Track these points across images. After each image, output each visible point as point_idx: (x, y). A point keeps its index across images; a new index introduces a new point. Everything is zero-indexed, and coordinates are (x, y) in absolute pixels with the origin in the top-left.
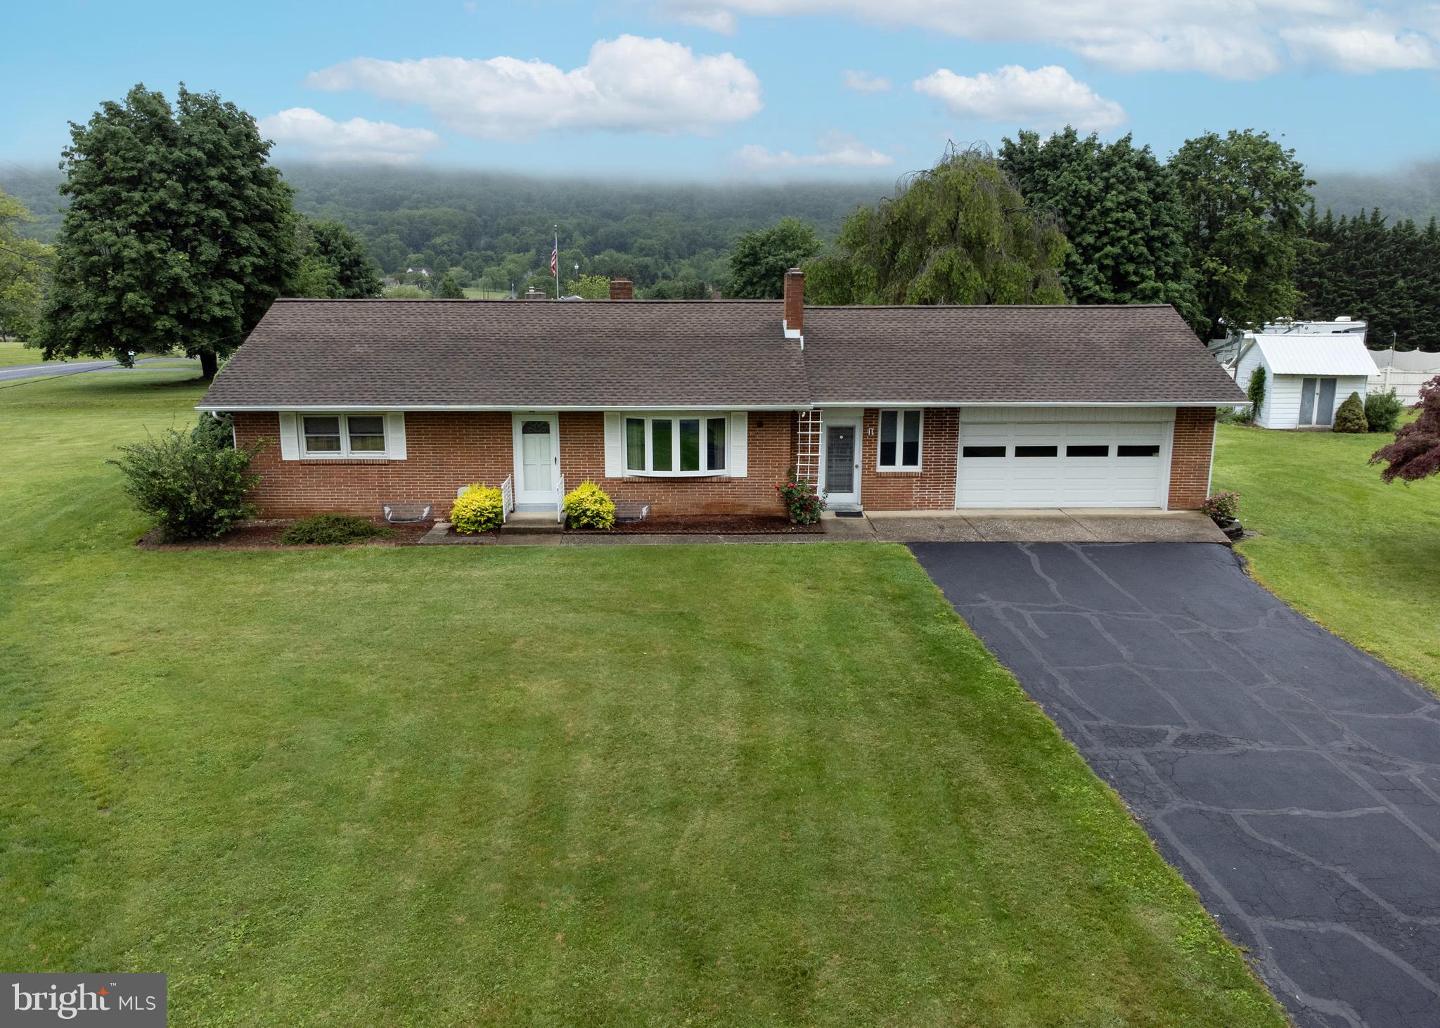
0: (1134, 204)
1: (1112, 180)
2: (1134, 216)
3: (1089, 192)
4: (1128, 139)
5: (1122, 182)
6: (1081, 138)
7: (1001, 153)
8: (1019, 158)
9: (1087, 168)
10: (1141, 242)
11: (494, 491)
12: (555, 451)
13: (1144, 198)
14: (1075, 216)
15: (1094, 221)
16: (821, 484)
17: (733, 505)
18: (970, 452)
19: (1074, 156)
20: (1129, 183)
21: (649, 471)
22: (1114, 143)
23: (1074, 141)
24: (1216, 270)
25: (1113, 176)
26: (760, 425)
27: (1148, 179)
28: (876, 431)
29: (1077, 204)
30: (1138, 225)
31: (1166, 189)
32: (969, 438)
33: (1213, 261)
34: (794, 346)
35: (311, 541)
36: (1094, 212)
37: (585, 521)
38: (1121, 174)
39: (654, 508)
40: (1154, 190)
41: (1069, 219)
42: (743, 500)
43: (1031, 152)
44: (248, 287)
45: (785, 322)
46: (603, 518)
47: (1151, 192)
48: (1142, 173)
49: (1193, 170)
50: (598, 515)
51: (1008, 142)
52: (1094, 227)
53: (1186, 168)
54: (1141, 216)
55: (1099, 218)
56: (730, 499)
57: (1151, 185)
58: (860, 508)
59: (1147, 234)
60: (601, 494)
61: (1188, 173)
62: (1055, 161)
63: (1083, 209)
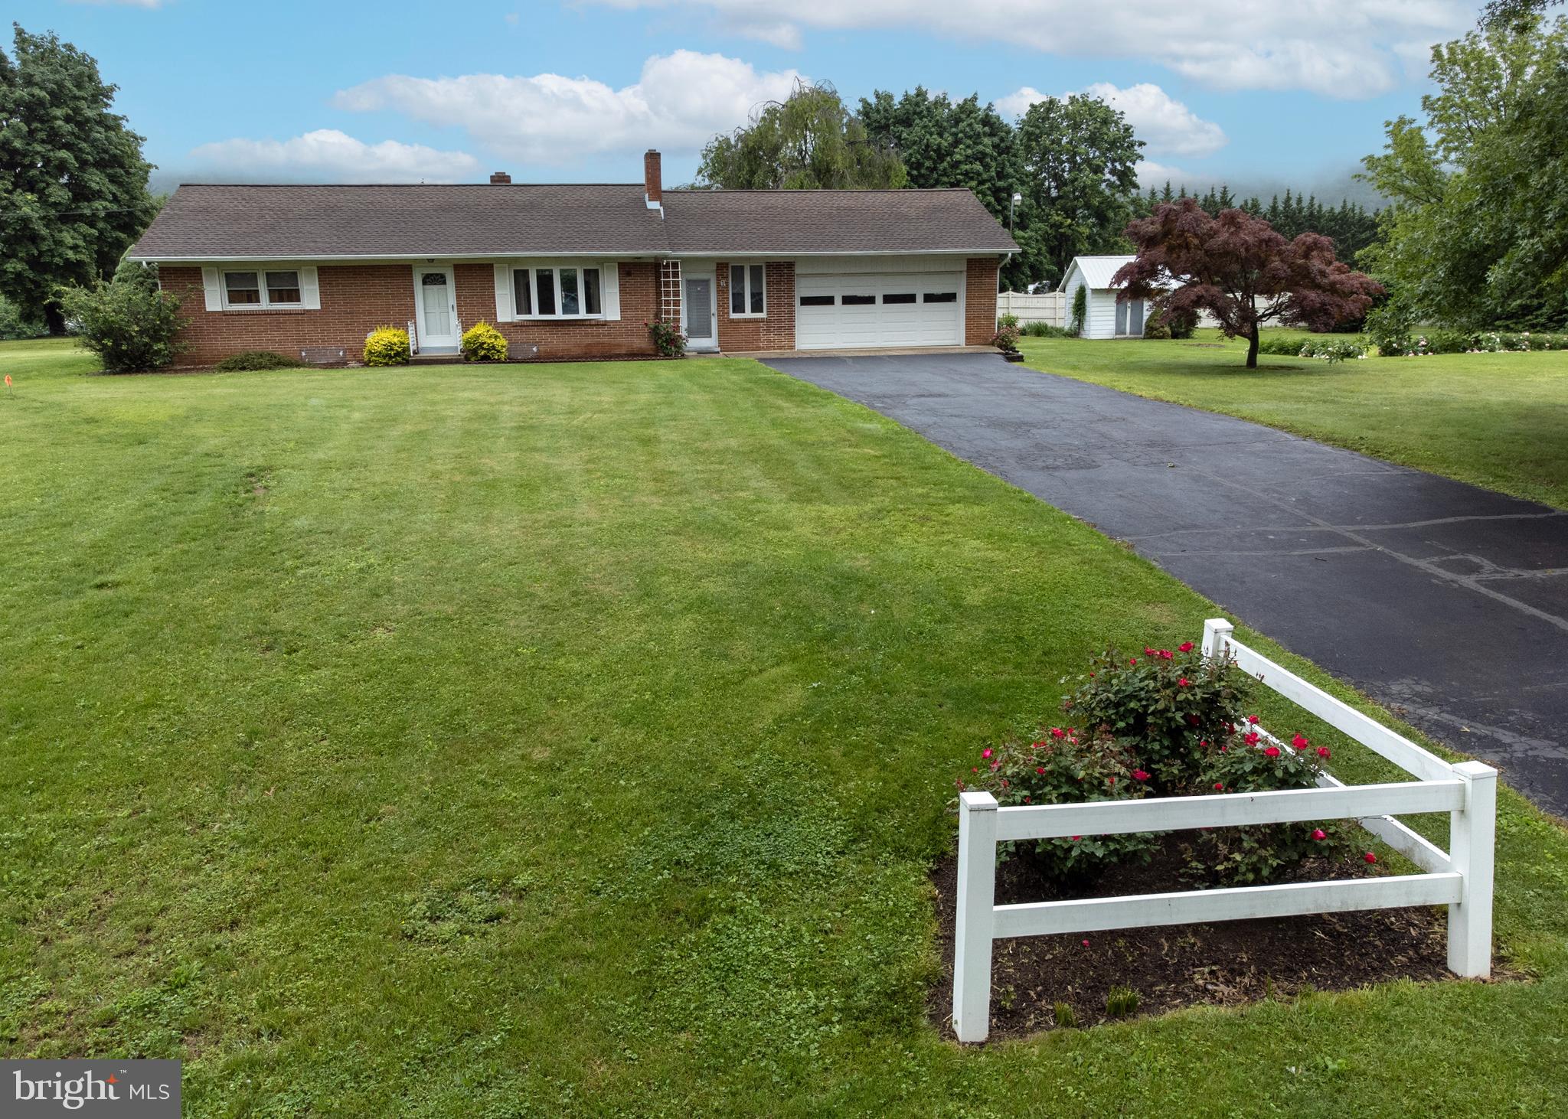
0: (981, 157)
1: (960, 135)
2: (980, 168)
3: (939, 145)
4: (975, 98)
5: (970, 137)
6: (931, 97)
7: (859, 112)
8: (875, 116)
9: (937, 124)
10: (989, 192)
11: (401, 332)
12: (452, 300)
13: (988, 151)
14: (927, 168)
15: (945, 173)
16: (684, 324)
17: (610, 345)
18: (806, 301)
19: (925, 113)
20: (976, 138)
21: (535, 316)
22: (961, 102)
23: (925, 100)
24: (1062, 223)
25: (961, 132)
26: (629, 274)
27: (992, 135)
28: (727, 283)
29: (929, 158)
30: (985, 176)
31: (1008, 144)
32: (804, 288)
33: (1058, 215)
34: (655, 214)
35: (243, 369)
36: (945, 164)
37: (483, 353)
38: (968, 129)
39: (541, 349)
40: (999, 145)
41: (923, 171)
42: (619, 340)
43: (886, 110)
44: (101, 232)
45: (647, 196)
46: (498, 351)
47: (995, 146)
48: (987, 129)
49: (1038, 131)
50: (494, 347)
51: (863, 101)
52: (945, 179)
53: (1030, 129)
54: (987, 167)
55: (949, 170)
56: (606, 340)
57: (996, 140)
58: (719, 349)
59: (993, 185)
60: (493, 332)
61: (1032, 134)
62: (908, 118)
63: (935, 162)
